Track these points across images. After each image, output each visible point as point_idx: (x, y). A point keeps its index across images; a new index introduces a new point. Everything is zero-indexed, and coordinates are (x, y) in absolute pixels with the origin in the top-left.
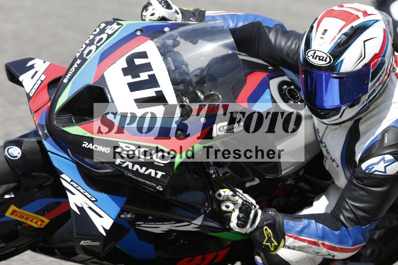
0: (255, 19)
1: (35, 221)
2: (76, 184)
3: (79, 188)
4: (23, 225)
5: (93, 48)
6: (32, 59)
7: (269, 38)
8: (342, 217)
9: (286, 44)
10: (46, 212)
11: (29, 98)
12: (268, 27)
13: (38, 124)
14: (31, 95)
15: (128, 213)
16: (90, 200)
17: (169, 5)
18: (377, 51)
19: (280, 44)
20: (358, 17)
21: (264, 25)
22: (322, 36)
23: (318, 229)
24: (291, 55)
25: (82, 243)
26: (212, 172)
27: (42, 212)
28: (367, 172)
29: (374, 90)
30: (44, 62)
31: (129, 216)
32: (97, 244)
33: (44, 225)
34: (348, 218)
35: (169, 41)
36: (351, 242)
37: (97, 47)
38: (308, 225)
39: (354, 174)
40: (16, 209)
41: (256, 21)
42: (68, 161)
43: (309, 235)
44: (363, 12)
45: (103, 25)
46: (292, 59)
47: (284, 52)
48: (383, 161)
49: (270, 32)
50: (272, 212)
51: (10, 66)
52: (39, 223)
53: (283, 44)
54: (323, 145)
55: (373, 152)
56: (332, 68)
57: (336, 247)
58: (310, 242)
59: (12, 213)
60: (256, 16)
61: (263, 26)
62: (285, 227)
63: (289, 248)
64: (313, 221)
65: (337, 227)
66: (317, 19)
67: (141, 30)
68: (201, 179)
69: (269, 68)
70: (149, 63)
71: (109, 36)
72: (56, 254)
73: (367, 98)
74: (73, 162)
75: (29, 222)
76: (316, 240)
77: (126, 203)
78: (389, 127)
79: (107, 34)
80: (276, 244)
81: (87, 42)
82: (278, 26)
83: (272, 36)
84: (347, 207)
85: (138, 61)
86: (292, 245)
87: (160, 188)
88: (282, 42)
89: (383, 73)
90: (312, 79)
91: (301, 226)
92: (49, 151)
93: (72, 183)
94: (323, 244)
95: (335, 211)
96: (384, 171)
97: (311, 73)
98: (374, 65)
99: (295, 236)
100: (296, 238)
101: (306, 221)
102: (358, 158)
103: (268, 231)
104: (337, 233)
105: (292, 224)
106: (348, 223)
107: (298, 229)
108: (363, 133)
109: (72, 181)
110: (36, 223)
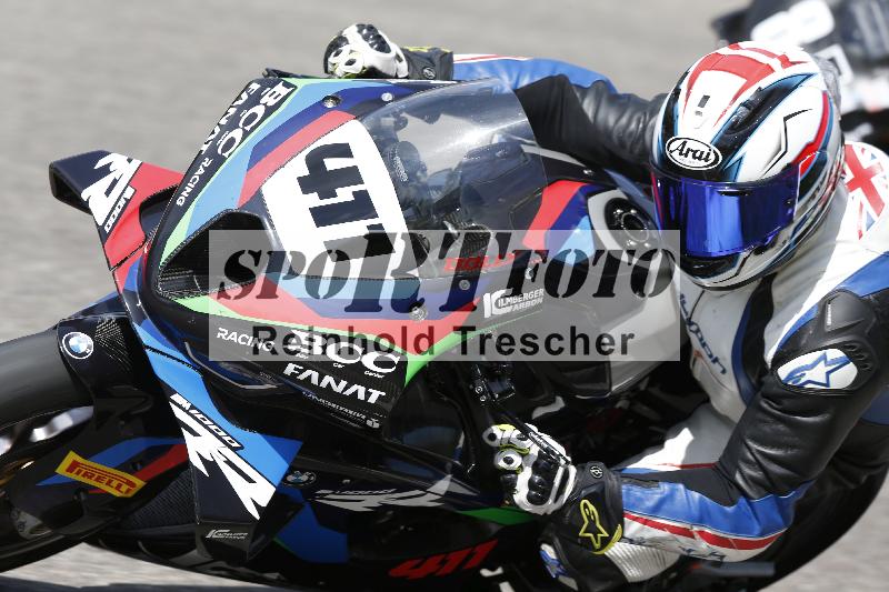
0: (554, 70)
1: (115, 483)
2: (201, 413)
3: (208, 422)
4: (90, 492)
5: (237, 134)
6: (103, 154)
7: (582, 110)
8: (738, 477)
9: (617, 121)
10: (139, 466)
11: (103, 236)
12: (579, 87)
13: (124, 290)
14: (107, 230)
15: (303, 472)
16: (230, 447)
17: (384, 42)
18: (811, 137)
19: (606, 121)
20: (770, 70)
21: (572, 82)
22: (700, 109)
23: (692, 504)
24: (628, 144)
25: (212, 534)
26: (479, 389)
27: (130, 466)
28: (790, 383)
29: (805, 217)
30: (129, 161)
31: (304, 478)
32: (242, 536)
33: (134, 491)
34: (753, 479)
35: (387, 119)
36: (757, 528)
37: (246, 134)
38: (670, 496)
39: (763, 389)
40: (79, 459)
41: (556, 74)
42: (185, 366)
43: (673, 516)
44: (779, 58)
45: (255, 87)
46: (631, 152)
47: (615, 137)
48: (823, 362)
49: (584, 96)
50: (597, 470)
51: (59, 168)
52: (124, 488)
53: (611, 120)
54: (694, 328)
55: (804, 342)
56: (720, 174)
57: (727, 539)
58: (674, 530)
59: (70, 469)
60: (556, 64)
61: (571, 85)
62: (624, 499)
63: (631, 541)
64: (681, 486)
65: (731, 499)
66: (687, 73)
67: (334, 98)
68: (455, 403)
69: (586, 172)
70: (355, 167)
71: (269, 111)
72: (140, 550)
73: (790, 234)
74: (194, 368)
75: (103, 486)
76: (688, 527)
77: (301, 452)
78: (833, 292)
79: (265, 104)
80: (606, 535)
81: (224, 121)
82: (601, 85)
83: (588, 106)
84: (751, 457)
85: (332, 164)
86: (638, 535)
87: (374, 423)
88: (609, 118)
89: (822, 183)
90: (678, 196)
91: (657, 497)
92: (148, 347)
93: (193, 412)
94: (701, 533)
95: (724, 464)
96: (825, 382)
97: (677, 185)
98: (805, 167)
99: (645, 518)
100: (645, 522)
101: (665, 487)
102: (769, 355)
103: (589, 509)
104: (729, 509)
105: (638, 494)
106: (752, 490)
107: (650, 503)
108: (780, 303)
109: (192, 407)
110: (118, 488)
